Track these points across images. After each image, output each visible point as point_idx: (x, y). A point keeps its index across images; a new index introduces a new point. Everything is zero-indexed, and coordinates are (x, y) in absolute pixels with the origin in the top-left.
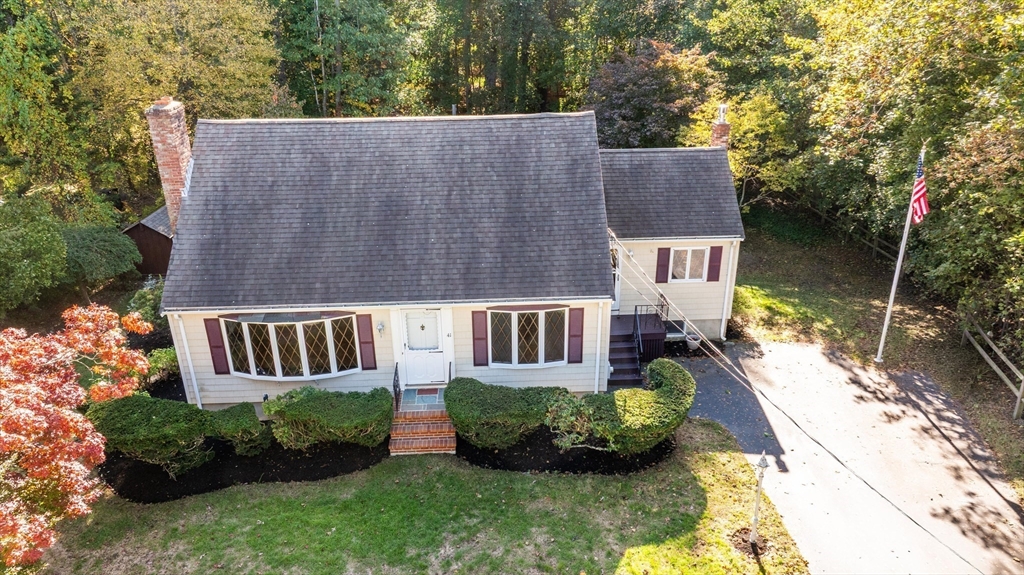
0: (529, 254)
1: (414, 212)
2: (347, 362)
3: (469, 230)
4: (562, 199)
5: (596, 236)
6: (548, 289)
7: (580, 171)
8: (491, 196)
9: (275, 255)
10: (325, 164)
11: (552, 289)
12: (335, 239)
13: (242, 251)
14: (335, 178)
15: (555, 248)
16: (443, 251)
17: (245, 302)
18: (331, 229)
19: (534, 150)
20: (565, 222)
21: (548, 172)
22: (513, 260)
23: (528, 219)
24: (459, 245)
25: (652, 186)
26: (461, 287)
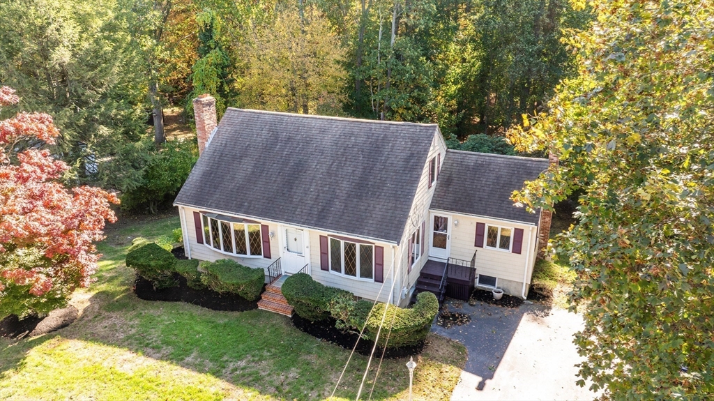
0: (360, 207)
1: (309, 172)
2: (256, 251)
3: (333, 187)
4: (395, 177)
5: (404, 203)
6: (361, 230)
7: (413, 161)
8: (354, 169)
9: (234, 184)
10: (276, 138)
11: (364, 231)
12: (264, 180)
13: (220, 179)
14: (278, 147)
15: (378, 206)
16: (314, 197)
17: (210, 206)
18: (264, 175)
19: (390, 144)
20: (390, 192)
21: (393, 159)
22: (350, 209)
23: (369, 186)
24: (324, 195)
25: (485, 180)
26: (315, 219)
